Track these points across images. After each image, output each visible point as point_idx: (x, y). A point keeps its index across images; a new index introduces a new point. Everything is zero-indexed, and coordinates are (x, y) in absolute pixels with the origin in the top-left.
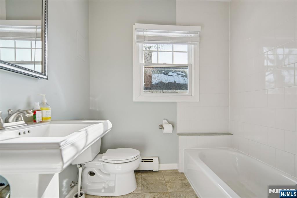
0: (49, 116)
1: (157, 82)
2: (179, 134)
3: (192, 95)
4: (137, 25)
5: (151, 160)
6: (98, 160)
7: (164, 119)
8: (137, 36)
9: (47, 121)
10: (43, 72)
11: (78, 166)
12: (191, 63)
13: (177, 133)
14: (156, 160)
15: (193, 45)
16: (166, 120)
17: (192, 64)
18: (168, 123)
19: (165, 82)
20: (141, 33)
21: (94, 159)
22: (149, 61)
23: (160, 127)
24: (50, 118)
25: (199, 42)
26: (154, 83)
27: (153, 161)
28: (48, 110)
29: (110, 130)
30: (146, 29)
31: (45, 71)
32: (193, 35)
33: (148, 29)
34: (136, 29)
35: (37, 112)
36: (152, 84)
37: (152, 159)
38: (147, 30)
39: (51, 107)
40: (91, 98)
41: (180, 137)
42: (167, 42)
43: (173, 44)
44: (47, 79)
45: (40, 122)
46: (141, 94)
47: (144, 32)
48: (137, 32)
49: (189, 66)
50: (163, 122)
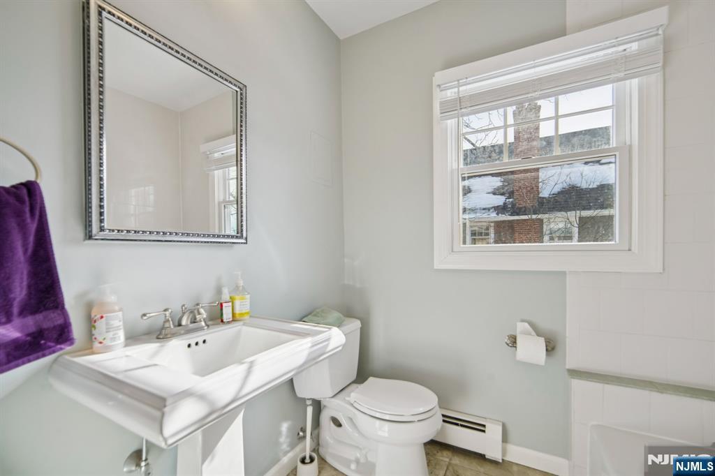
0: (246, 309)
1: (557, 189)
2: (575, 373)
3: (630, 250)
4: (439, 77)
5: (480, 428)
6: (344, 399)
7: (523, 321)
8: (442, 103)
9: (242, 318)
10: (240, 233)
11: (309, 402)
12: (628, 143)
13: (567, 367)
14: (494, 431)
15: (635, 82)
16: (526, 324)
17: (630, 146)
18: (533, 333)
19: (584, 186)
20: (450, 94)
21: (337, 394)
22: (479, 160)
23: (508, 342)
24: (248, 313)
25: (660, 64)
26: (545, 193)
27: (484, 431)
28: (243, 299)
29: (340, 348)
30: (467, 78)
31: (242, 231)
32: (634, 46)
33: (470, 77)
34: (439, 86)
35: (224, 305)
36: (541, 195)
37: (484, 426)
38: (469, 79)
39: (249, 293)
40: (346, 260)
41: (576, 383)
42: (529, 95)
43: (556, 94)
44: (246, 243)
45: (229, 322)
46: (455, 250)
47: (459, 86)
48: (444, 92)
49: (617, 153)
50: (519, 330)
